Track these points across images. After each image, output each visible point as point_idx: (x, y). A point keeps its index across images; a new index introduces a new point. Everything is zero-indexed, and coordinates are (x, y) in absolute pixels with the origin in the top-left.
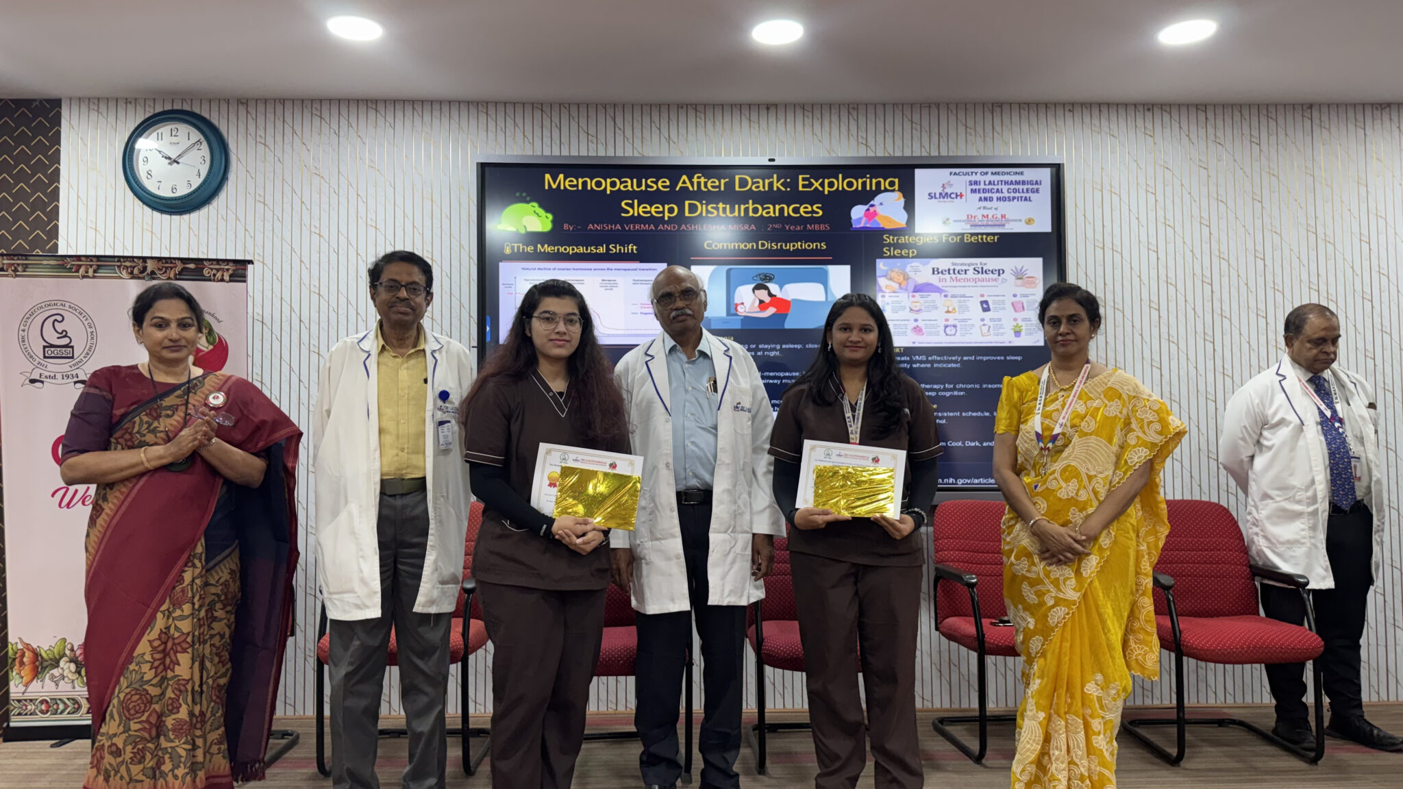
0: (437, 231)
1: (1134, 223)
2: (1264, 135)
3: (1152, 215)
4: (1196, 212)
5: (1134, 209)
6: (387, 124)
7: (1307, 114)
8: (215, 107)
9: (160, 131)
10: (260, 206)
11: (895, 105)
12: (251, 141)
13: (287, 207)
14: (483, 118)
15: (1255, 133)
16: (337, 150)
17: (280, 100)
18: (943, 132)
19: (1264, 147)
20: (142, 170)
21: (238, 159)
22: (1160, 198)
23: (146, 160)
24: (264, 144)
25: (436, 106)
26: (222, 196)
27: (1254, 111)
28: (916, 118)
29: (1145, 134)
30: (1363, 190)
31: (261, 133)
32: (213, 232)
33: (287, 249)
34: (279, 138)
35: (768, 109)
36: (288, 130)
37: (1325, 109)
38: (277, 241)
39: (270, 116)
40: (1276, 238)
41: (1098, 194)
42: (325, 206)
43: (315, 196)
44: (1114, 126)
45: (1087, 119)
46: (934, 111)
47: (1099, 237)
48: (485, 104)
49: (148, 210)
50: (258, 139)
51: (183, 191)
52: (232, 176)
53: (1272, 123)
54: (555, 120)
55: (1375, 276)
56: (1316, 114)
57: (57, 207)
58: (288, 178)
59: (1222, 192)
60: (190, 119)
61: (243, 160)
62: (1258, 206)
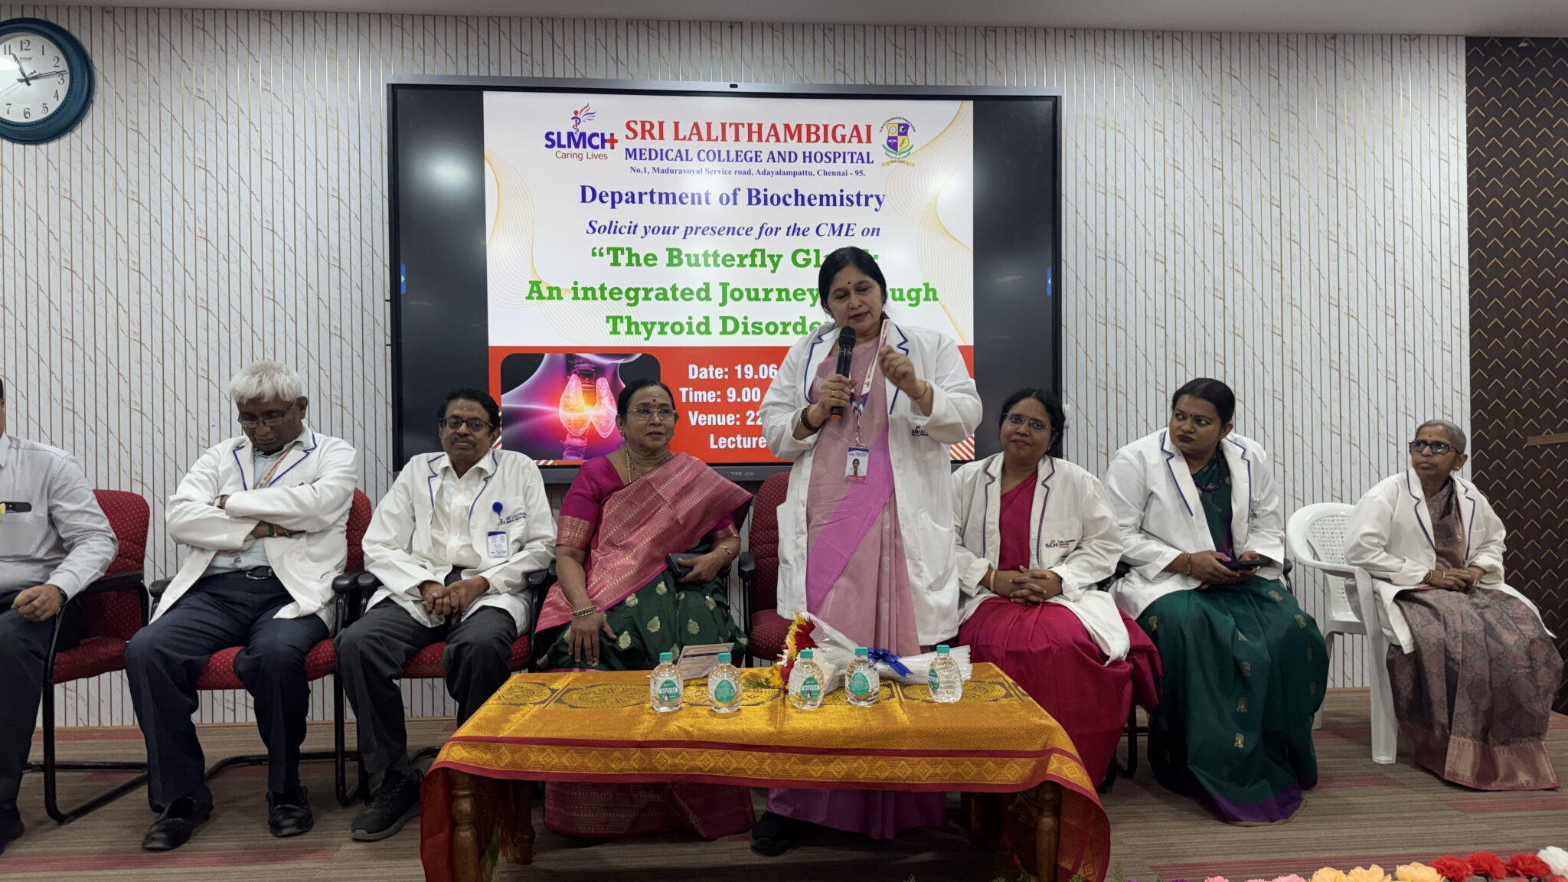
0: (344, 165)
1: (1140, 165)
2: (1283, 68)
3: (1159, 155)
4: (1208, 154)
5: (1140, 149)
6: (284, 39)
7: (1331, 45)
8: (74, 16)
9: (7, 44)
10: (133, 136)
11: (876, 26)
12: (120, 57)
13: (166, 137)
14: (397, 32)
15: (1274, 66)
16: (224, 70)
17: (154, 9)
18: (930, 58)
19: (1283, 82)
21: (105, 79)
22: (1169, 137)
24: (136, 61)
25: (342, 19)
26: (87, 122)
28: (900, 42)
29: (1154, 64)
30: (1388, 131)
31: (132, 47)
33: (166, 185)
34: (154, 54)
35: (732, 27)
36: (165, 45)
37: (1350, 40)
38: (155, 178)
39: (142, 27)
40: (1294, 183)
41: (1101, 133)
42: (211, 136)
43: (200, 125)
44: (1119, 54)
45: (1090, 47)
46: (920, 35)
47: (1101, 181)
48: (400, 17)
50: (129, 55)
51: (37, 115)
52: (97, 99)
53: (1293, 55)
54: (483, 35)
55: (1399, 226)
56: (1339, 46)
58: (166, 102)
59: (1236, 131)
60: (41, 28)
61: (111, 79)
62: (1275, 147)
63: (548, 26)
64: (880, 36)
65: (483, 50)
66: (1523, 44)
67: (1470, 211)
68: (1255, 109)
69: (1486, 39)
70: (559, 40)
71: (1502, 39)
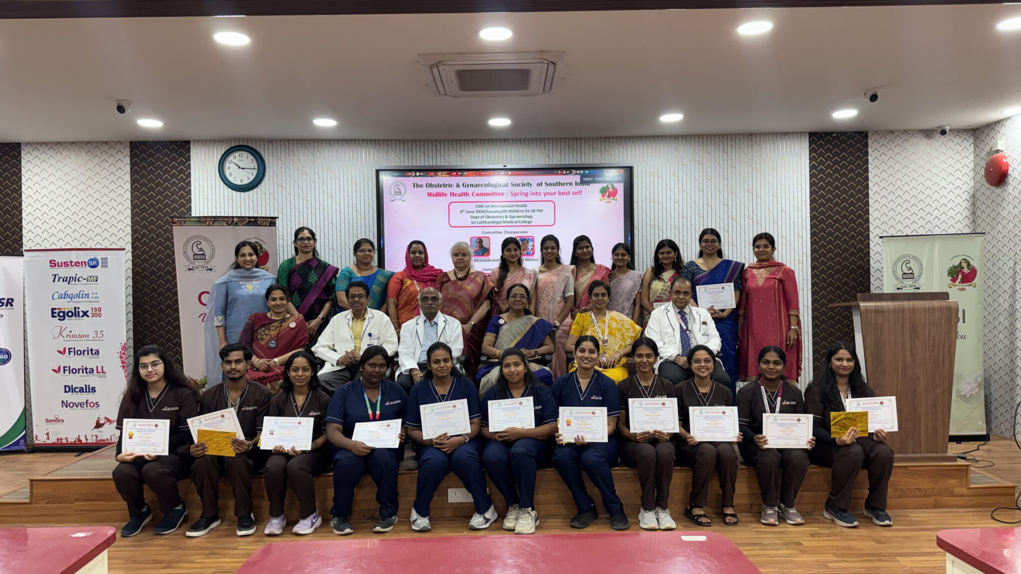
0: (358, 198)
1: (669, 189)
2: (729, 149)
3: (676, 186)
4: (697, 185)
5: (668, 184)
7: (750, 138)
8: (258, 143)
9: (234, 155)
10: (280, 188)
11: (561, 139)
12: (275, 159)
13: (292, 189)
14: (378, 147)
15: (726, 148)
17: (287, 140)
18: (583, 151)
19: (729, 154)
20: (227, 173)
21: (269, 167)
22: (681, 178)
23: (229, 168)
24: (281, 160)
26: (263, 183)
27: (725, 137)
28: (571, 145)
29: (675, 150)
30: (775, 173)
31: (279, 155)
32: (259, 199)
33: (293, 207)
34: (287, 157)
35: (505, 141)
36: (291, 154)
37: (758, 136)
38: (288, 208)
39: (283, 147)
40: (735, 195)
41: (652, 178)
42: (309, 188)
43: (305, 183)
44: (661, 146)
47: (652, 197)
49: (230, 190)
50: (278, 158)
51: (246, 182)
52: (267, 174)
53: (733, 143)
54: (410, 147)
55: (779, 211)
56: (754, 138)
57: (190, 189)
58: (292, 175)
59: (709, 175)
60: (248, 149)
61: (272, 168)
62: (726, 181)
63: (434, 143)
64: (563, 142)
65: (410, 153)
66: (834, 135)
67: (811, 205)
68: (717, 166)
69: (817, 133)
70: (438, 148)
71: (825, 133)
